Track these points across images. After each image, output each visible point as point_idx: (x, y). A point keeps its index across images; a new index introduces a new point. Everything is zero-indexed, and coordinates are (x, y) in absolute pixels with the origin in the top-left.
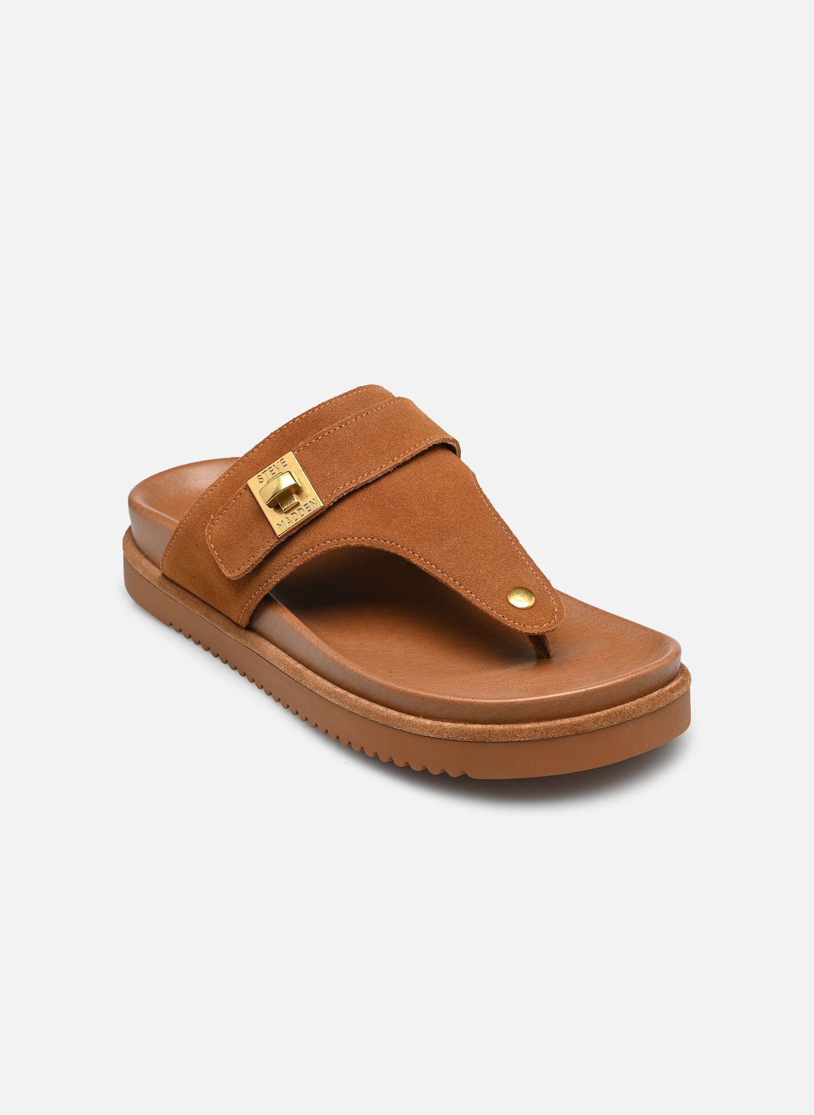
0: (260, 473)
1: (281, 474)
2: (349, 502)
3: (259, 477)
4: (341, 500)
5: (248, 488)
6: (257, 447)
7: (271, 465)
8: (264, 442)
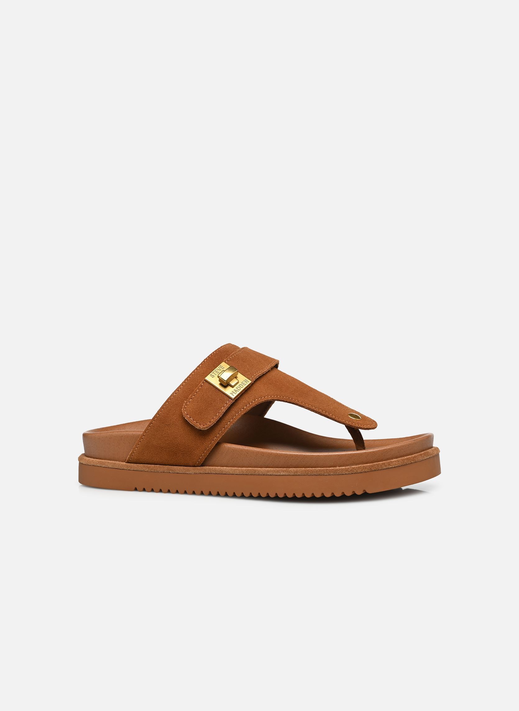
0: (211, 373)
1: (223, 372)
2: (259, 382)
3: (211, 375)
4: (257, 380)
5: (207, 381)
6: (199, 366)
7: (216, 369)
8: (201, 364)
